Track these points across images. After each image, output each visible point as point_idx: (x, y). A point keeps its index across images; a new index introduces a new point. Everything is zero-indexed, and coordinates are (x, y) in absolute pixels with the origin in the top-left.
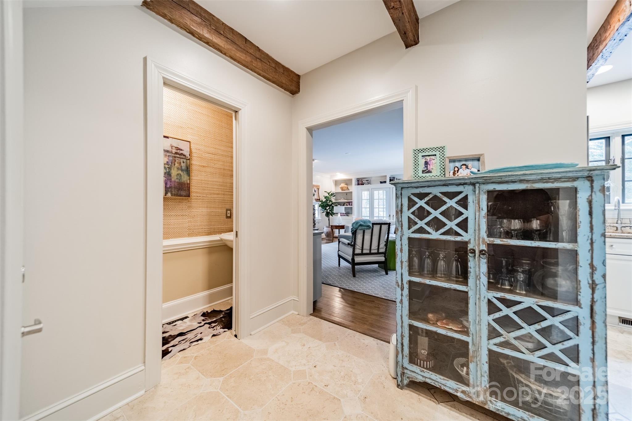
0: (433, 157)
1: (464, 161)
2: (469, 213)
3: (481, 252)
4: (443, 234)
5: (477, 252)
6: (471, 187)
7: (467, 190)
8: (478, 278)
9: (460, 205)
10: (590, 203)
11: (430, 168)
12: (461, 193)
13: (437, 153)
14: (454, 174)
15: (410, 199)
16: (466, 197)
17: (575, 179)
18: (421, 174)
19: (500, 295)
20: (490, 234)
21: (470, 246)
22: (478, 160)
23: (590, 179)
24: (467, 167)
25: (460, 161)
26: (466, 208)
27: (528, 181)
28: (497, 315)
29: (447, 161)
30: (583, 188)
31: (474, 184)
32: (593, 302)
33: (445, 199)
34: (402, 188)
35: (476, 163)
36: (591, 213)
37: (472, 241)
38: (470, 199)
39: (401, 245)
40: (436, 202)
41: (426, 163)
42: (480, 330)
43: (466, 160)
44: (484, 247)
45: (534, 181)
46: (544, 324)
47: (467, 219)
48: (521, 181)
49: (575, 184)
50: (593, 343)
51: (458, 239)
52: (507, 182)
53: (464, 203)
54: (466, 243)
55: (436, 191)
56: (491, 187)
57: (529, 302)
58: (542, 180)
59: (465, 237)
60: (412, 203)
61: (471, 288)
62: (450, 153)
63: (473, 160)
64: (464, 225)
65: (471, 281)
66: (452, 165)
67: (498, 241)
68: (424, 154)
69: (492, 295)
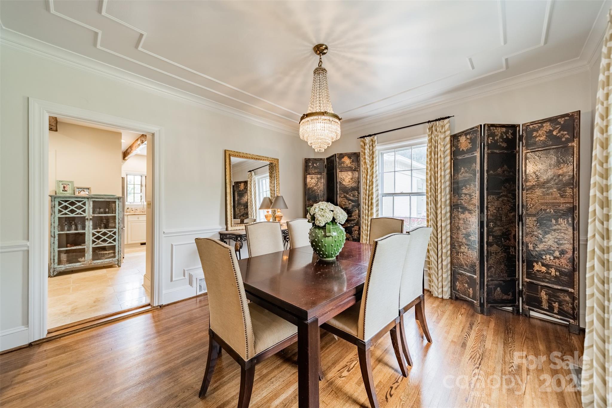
0: (68, 185)
1: (83, 189)
2: (86, 207)
3: (90, 219)
4: (76, 214)
5: (89, 219)
6: (87, 199)
7: (86, 200)
8: (89, 227)
9: (83, 205)
10: (119, 204)
11: (66, 189)
12: (83, 201)
13: (70, 184)
14: (79, 193)
15: (59, 202)
16: (85, 202)
17: (115, 199)
18: (62, 192)
19: (96, 230)
20: (93, 213)
21: (86, 218)
22: (89, 189)
23: (119, 199)
24: (84, 191)
25: (81, 188)
26: (85, 206)
27: (105, 199)
28: (95, 236)
29: (76, 188)
30: (117, 200)
31: (88, 198)
32: (119, 227)
33: (77, 203)
34: (55, 198)
35: (88, 190)
36: (119, 207)
37: (87, 216)
38: (87, 203)
39: (54, 220)
40: (72, 204)
41: (64, 187)
42: (89, 242)
43: (84, 189)
44: (91, 217)
45: (106, 199)
46: (108, 235)
47: (85, 209)
48: (103, 198)
49: (116, 200)
50: (119, 236)
51: (82, 216)
52: (99, 198)
53: (84, 204)
54: (85, 217)
55: (73, 200)
56: (94, 200)
57: (104, 230)
58: (108, 199)
59: (84, 215)
60: (60, 204)
61: (86, 231)
62: (76, 185)
63: (87, 189)
64: (84, 211)
65: (86, 229)
66: (78, 190)
67: (96, 215)
68: (63, 183)
69: (94, 231)
